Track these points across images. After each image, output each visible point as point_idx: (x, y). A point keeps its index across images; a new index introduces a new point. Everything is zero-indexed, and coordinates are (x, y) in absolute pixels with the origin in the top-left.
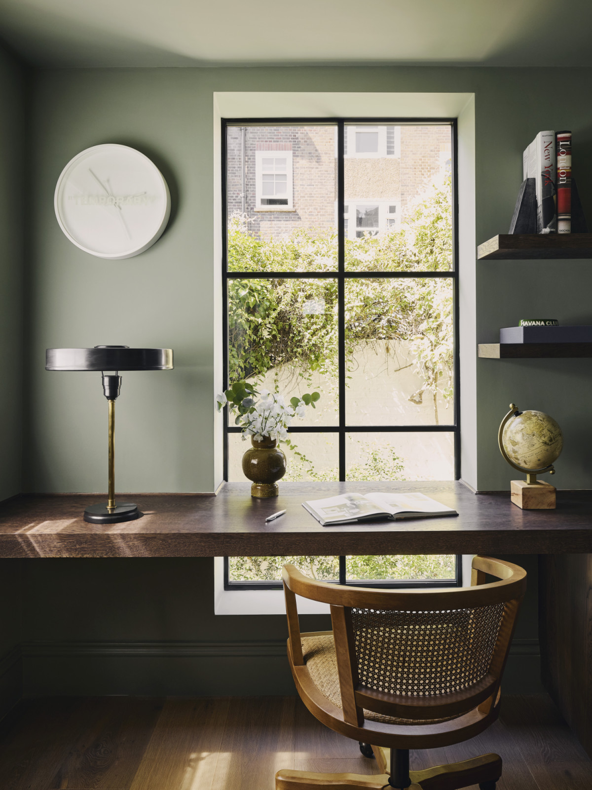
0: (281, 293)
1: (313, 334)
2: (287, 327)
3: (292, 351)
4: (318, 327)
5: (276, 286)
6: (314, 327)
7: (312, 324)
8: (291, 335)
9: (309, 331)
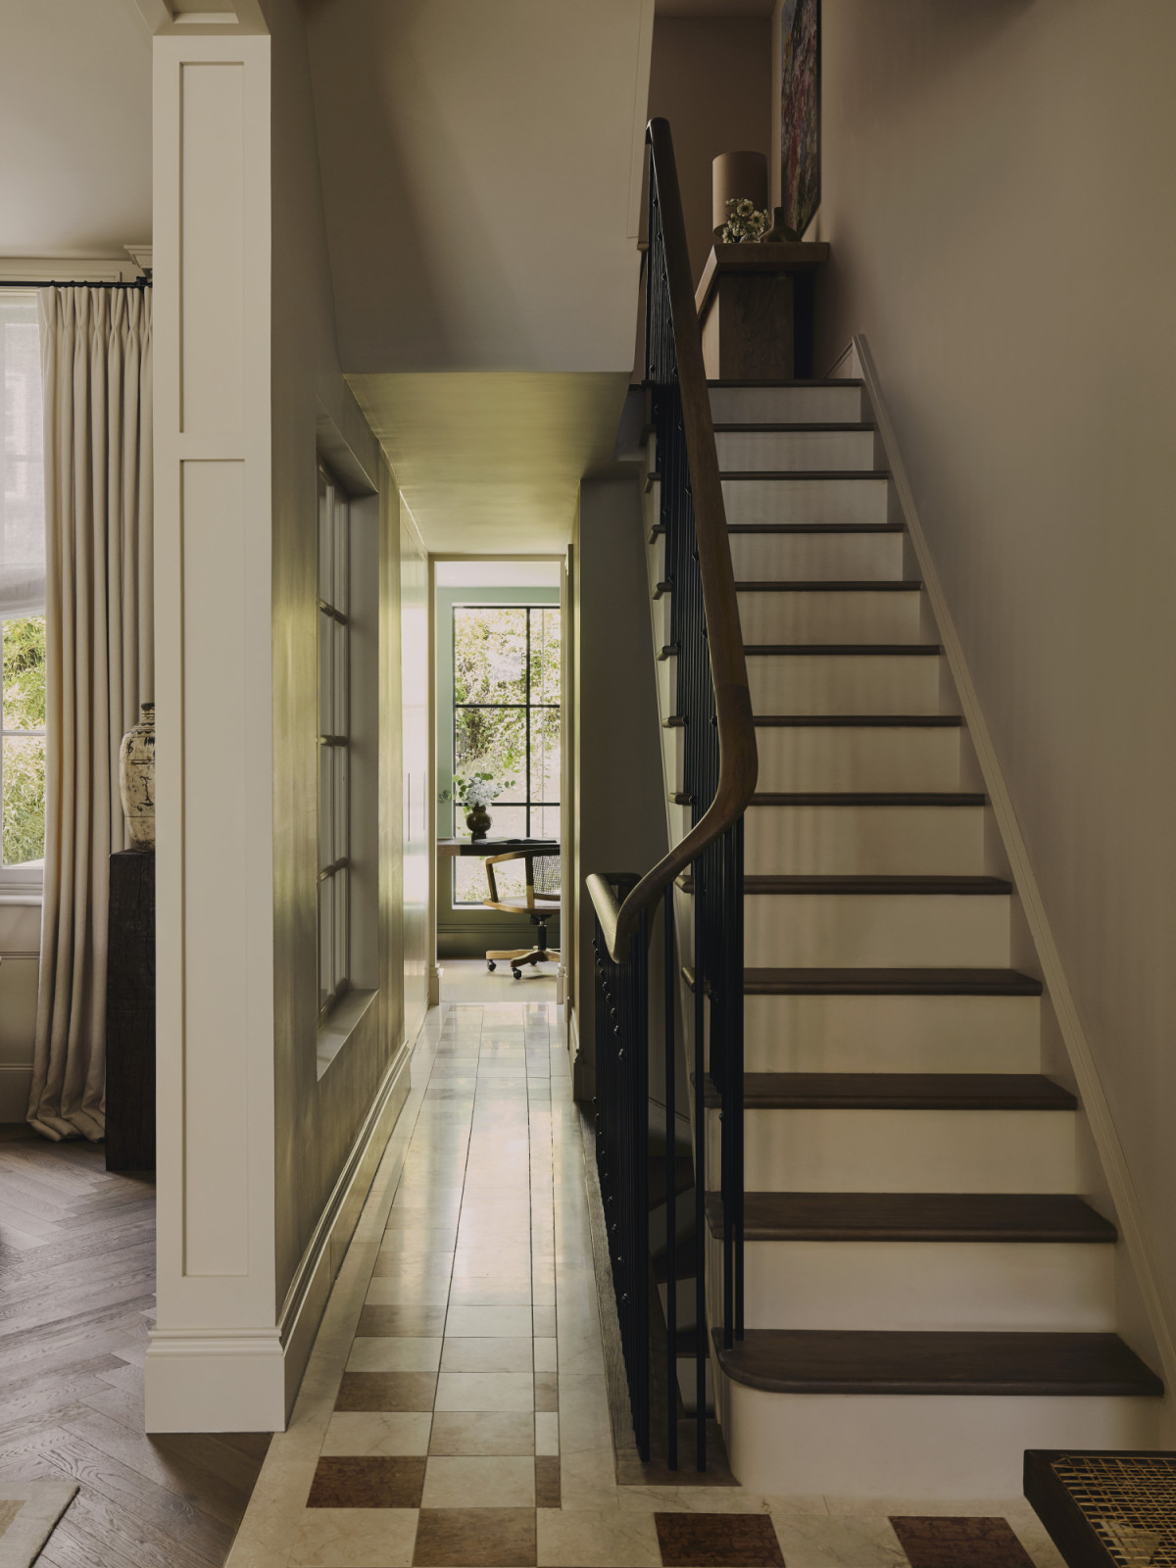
0: (470, 681)
1: (507, 728)
2: (477, 719)
3: (482, 747)
4: (512, 720)
5: (464, 673)
6: (507, 720)
7: (506, 716)
8: (483, 729)
9: (503, 724)
